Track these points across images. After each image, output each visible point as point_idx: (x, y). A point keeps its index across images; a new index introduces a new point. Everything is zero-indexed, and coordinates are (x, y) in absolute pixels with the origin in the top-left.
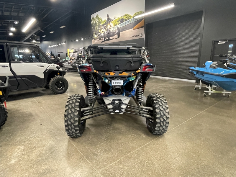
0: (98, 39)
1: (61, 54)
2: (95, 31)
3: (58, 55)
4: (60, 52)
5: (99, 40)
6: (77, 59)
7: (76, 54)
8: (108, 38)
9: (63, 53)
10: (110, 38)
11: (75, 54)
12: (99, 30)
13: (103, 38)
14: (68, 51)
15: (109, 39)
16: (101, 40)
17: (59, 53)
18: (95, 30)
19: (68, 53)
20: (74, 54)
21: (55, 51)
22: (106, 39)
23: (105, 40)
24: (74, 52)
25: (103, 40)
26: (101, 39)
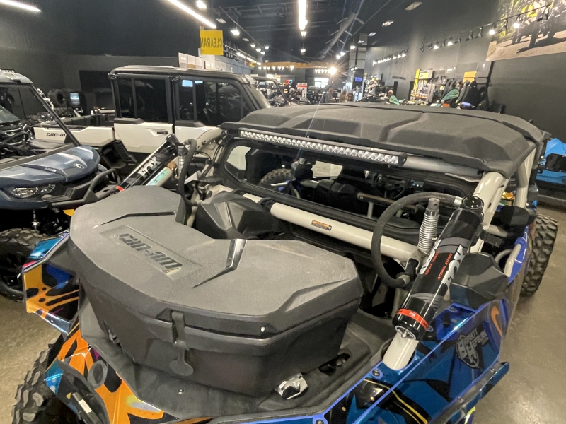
0: (511, 41)
1: (400, 81)
2: (509, 11)
3: (393, 85)
4: (397, 78)
5: (514, 43)
6: (430, 101)
7: (432, 86)
8: (546, 37)
9: (404, 79)
10: (558, 35)
11: (429, 85)
12: (522, 8)
13: (530, 38)
14: (417, 77)
15: (551, 41)
16: (519, 42)
17: (396, 80)
18: (508, 7)
19: (416, 81)
20: (427, 86)
21: (390, 74)
22: (537, 41)
23: (533, 45)
24: (429, 80)
25: (527, 44)
26: (520, 38)
